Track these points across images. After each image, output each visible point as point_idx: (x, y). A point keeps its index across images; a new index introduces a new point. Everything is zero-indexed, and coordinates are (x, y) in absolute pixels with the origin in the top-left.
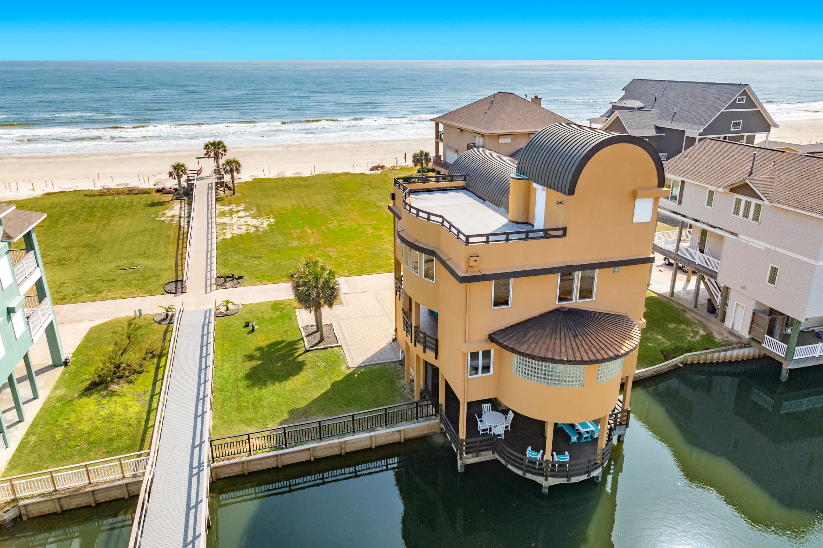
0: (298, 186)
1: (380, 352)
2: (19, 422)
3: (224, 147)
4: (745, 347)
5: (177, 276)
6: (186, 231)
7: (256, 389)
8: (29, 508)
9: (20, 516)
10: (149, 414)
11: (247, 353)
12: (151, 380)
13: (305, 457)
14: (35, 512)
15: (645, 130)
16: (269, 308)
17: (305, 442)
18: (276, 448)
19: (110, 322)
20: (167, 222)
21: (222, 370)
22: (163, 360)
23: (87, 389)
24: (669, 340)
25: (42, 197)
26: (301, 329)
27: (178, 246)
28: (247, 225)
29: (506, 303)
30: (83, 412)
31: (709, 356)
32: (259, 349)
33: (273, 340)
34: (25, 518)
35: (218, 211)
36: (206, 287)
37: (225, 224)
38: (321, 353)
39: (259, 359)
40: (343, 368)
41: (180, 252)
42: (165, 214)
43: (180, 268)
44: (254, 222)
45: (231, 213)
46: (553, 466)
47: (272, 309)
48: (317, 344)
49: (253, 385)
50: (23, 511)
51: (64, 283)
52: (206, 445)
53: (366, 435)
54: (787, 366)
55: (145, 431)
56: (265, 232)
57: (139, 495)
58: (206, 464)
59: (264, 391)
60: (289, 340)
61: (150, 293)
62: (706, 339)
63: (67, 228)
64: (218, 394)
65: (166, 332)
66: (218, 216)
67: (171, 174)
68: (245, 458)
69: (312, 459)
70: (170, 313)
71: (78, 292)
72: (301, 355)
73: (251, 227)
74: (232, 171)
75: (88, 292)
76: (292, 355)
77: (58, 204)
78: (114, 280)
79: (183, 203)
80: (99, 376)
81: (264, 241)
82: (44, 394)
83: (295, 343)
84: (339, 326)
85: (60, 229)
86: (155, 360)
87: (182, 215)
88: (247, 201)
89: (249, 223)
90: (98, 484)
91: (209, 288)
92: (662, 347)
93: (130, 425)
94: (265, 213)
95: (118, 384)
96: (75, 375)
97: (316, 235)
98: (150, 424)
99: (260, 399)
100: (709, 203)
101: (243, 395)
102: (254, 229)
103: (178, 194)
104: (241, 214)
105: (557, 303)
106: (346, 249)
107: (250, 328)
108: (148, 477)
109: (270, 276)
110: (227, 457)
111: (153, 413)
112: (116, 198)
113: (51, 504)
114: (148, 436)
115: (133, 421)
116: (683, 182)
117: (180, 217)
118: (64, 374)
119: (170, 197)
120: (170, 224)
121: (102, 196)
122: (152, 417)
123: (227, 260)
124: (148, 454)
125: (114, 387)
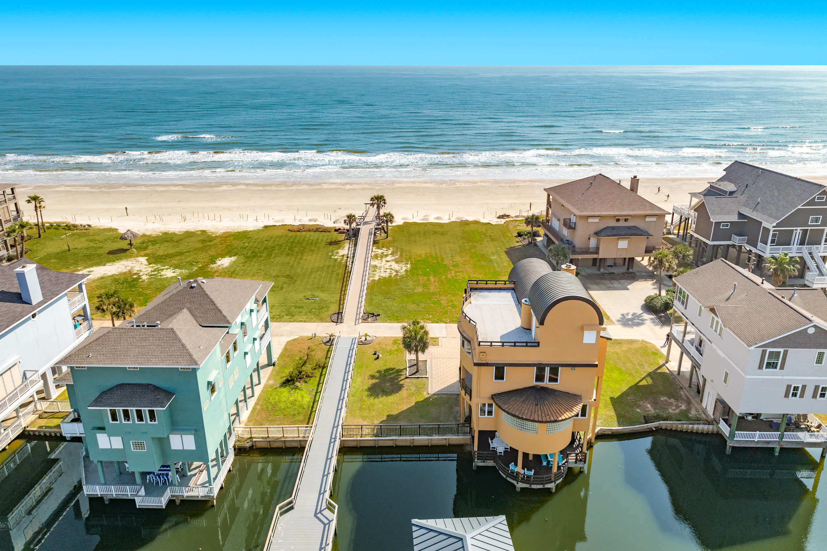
0: (435, 233)
1: (450, 386)
2: (252, 397)
3: (384, 200)
4: (709, 424)
5: (339, 309)
6: (350, 270)
7: (372, 398)
8: (257, 443)
9: (253, 446)
10: (314, 403)
11: (372, 373)
12: (317, 382)
13: (391, 444)
14: (259, 445)
15: (727, 216)
16: (391, 342)
17: (392, 435)
18: (376, 436)
19: (298, 338)
20: (339, 260)
21: (355, 383)
22: (325, 370)
23: (284, 383)
24: (655, 409)
25: (262, 230)
26: (407, 361)
27: (343, 283)
28: (391, 269)
29: (502, 378)
30: (282, 396)
31: (680, 426)
32: (379, 372)
33: (387, 367)
34: (254, 447)
35: (373, 253)
36: (356, 320)
37: (375, 266)
38: (414, 381)
39: (377, 378)
40: (425, 393)
41: (343, 289)
42: (337, 253)
43: (342, 302)
44: (396, 266)
45: (383, 256)
46: (524, 477)
47: (393, 343)
48: (414, 374)
49: (371, 395)
50: (254, 444)
51: (274, 306)
52: (340, 427)
53: (426, 437)
54: (730, 444)
55: (311, 413)
56: (402, 277)
57: (305, 447)
58: (338, 438)
59: (376, 400)
60: (397, 368)
61: (322, 320)
62: (683, 413)
63: (277, 259)
64: (351, 398)
65: (328, 351)
66: (372, 259)
67: (345, 221)
68: (359, 438)
69: (394, 446)
70: (332, 338)
71: (282, 314)
72: (402, 380)
73: (393, 271)
74: (387, 221)
75: (287, 315)
76: (397, 379)
77: (272, 237)
78: (302, 307)
79: (351, 243)
80: (291, 376)
81: (399, 285)
82: (263, 382)
83: (401, 371)
84: (431, 362)
85: (272, 260)
86: (320, 370)
87: (349, 256)
88: (395, 245)
89: (392, 267)
90: (287, 437)
91: (357, 321)
92: (646, 414)
93: (304, 409)
94: (405, 259)
95: (300, 382)
96: (278, 373)
97: (437, 284)
98: (314, 410)
99: (373, 405)
100: (700, 314)
101: (364, 401)
102: (395, 273)
103: (349, 234)
104: (389, 258)
105: (534, 383)
106: (454, 299)
107: (376, 356)
108: (310, 439)
109: (397, 317)
110: (350, 436)
111: (316, 403)
112: (309, 234)
113: (266, 443)
114: (312, 416)
115: (305, 407)
117: (348, 257)
118: (272, 371)
119: (343, 236)
120: (340, 263)
121: (299, 231)
122: (315, 406)
123: (373, 300)
124: (311, 427)
125: (297, 384)
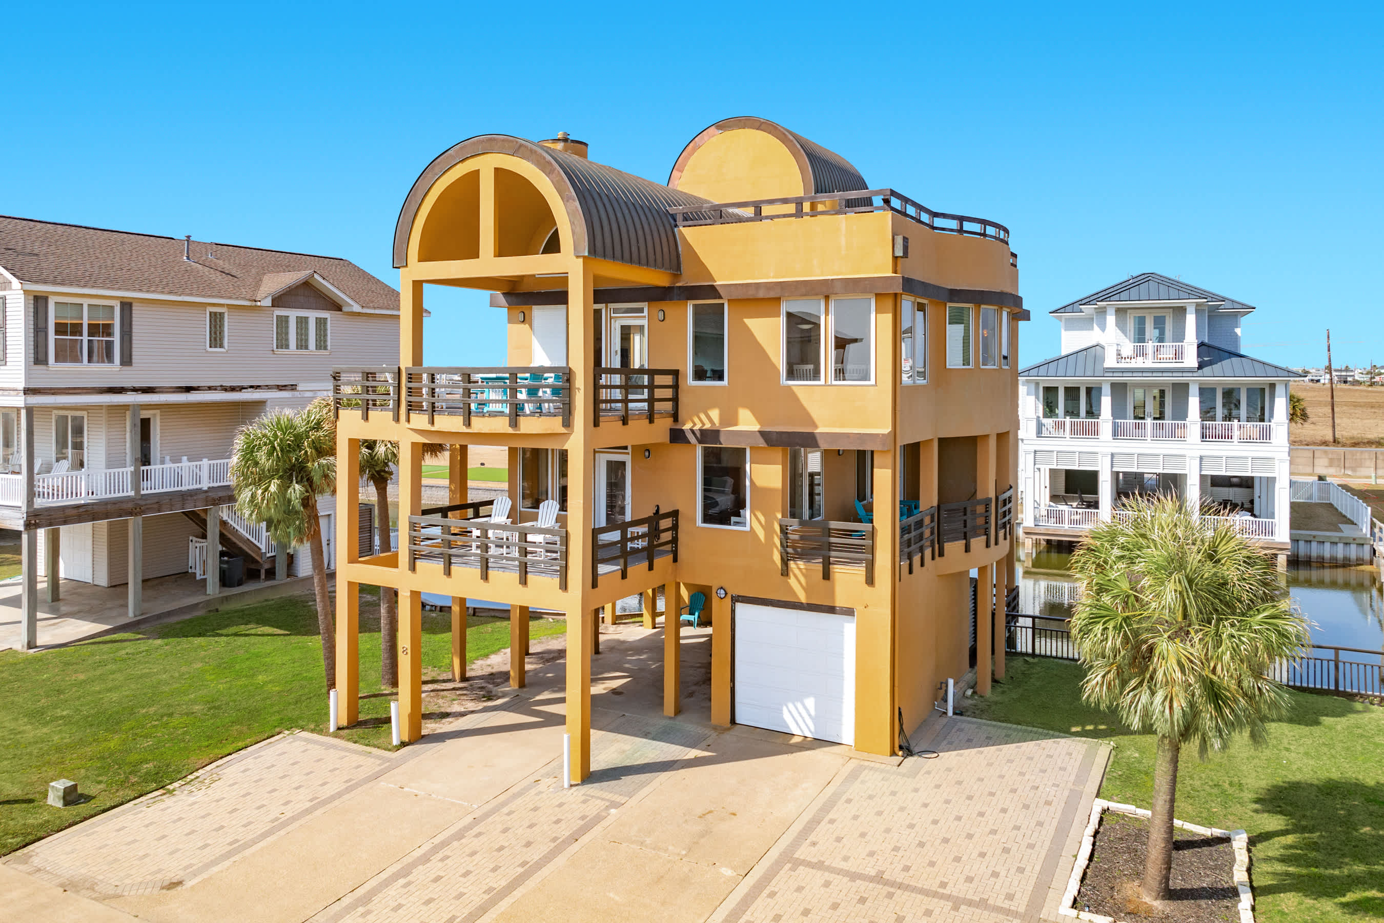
76: (1311, 848)
100: (216, 340)
116: (127, 306)
